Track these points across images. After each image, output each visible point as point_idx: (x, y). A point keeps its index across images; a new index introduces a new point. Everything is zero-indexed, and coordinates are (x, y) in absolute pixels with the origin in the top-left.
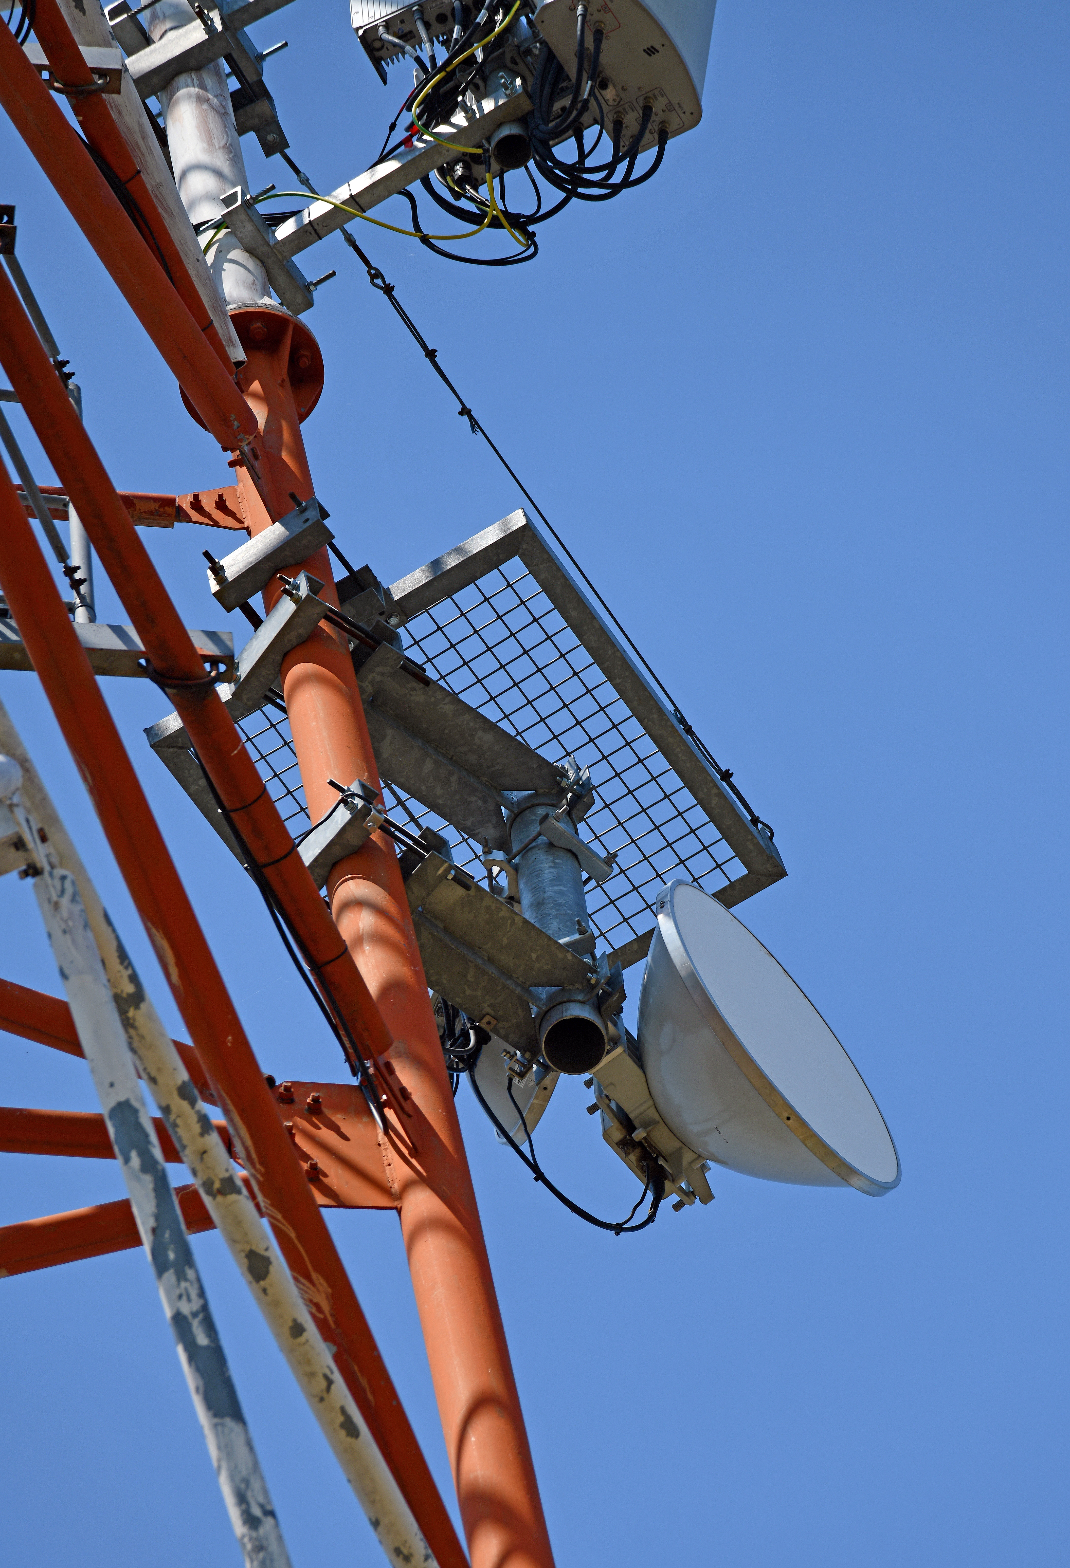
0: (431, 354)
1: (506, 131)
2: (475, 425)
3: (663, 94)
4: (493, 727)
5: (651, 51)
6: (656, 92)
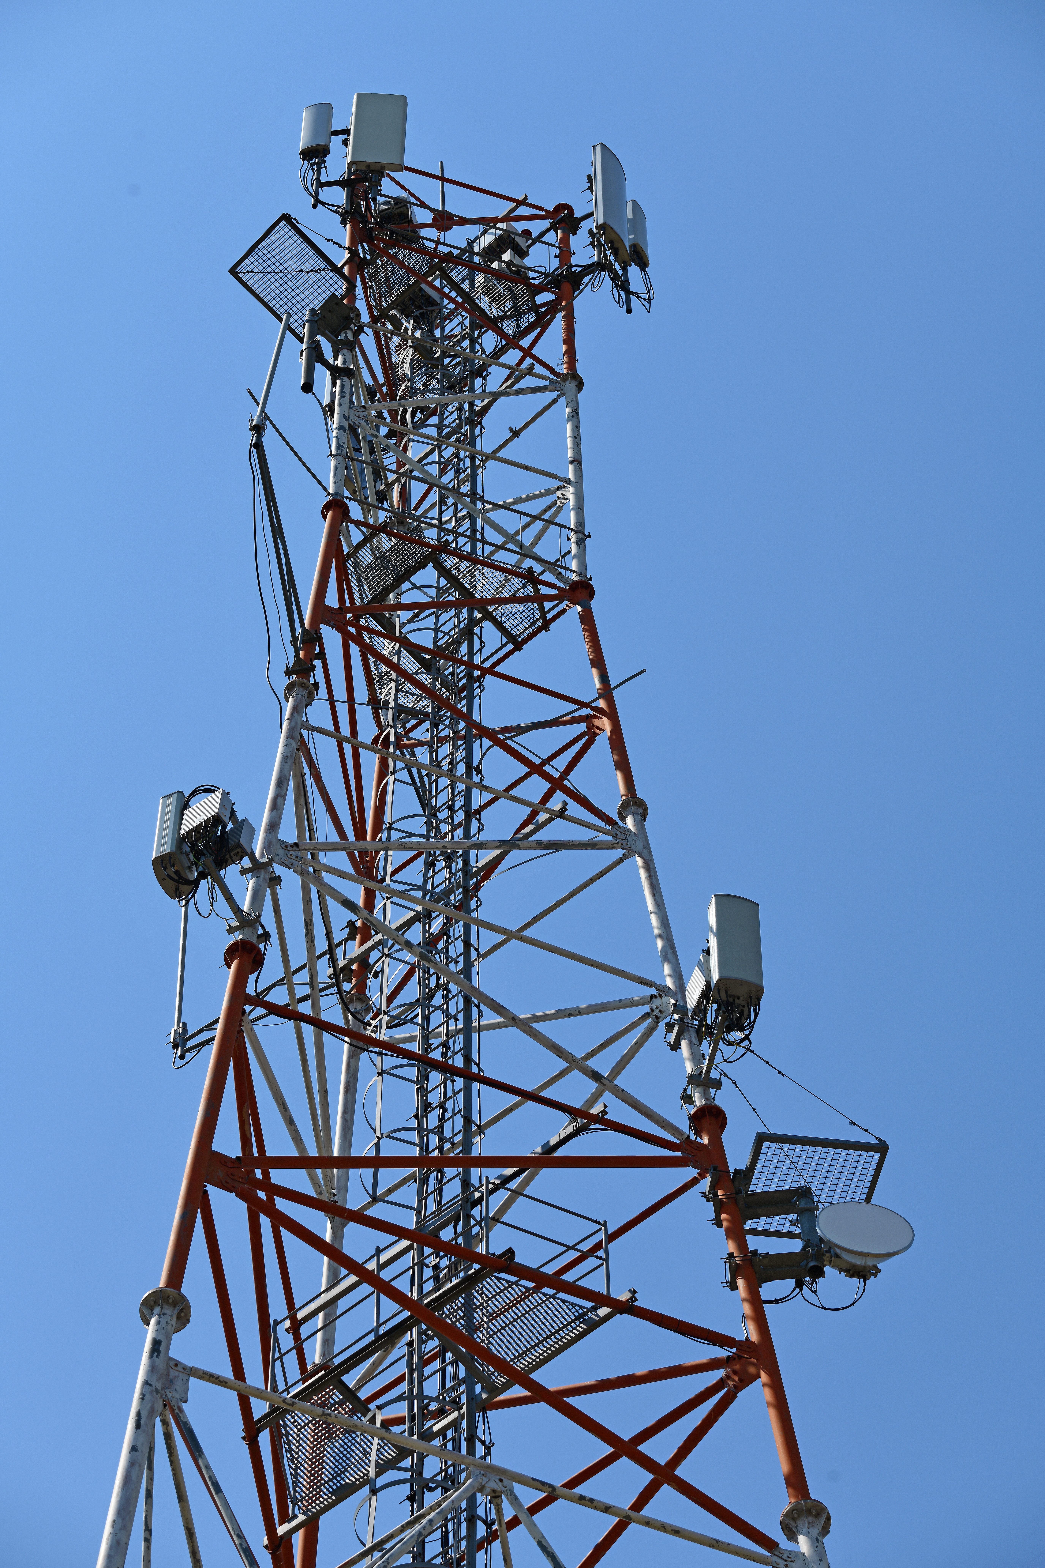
0: (767, 1062)
1: (726, 1023)
2: (783, 1075)
4: (776, 1192)
5: (741, 985)
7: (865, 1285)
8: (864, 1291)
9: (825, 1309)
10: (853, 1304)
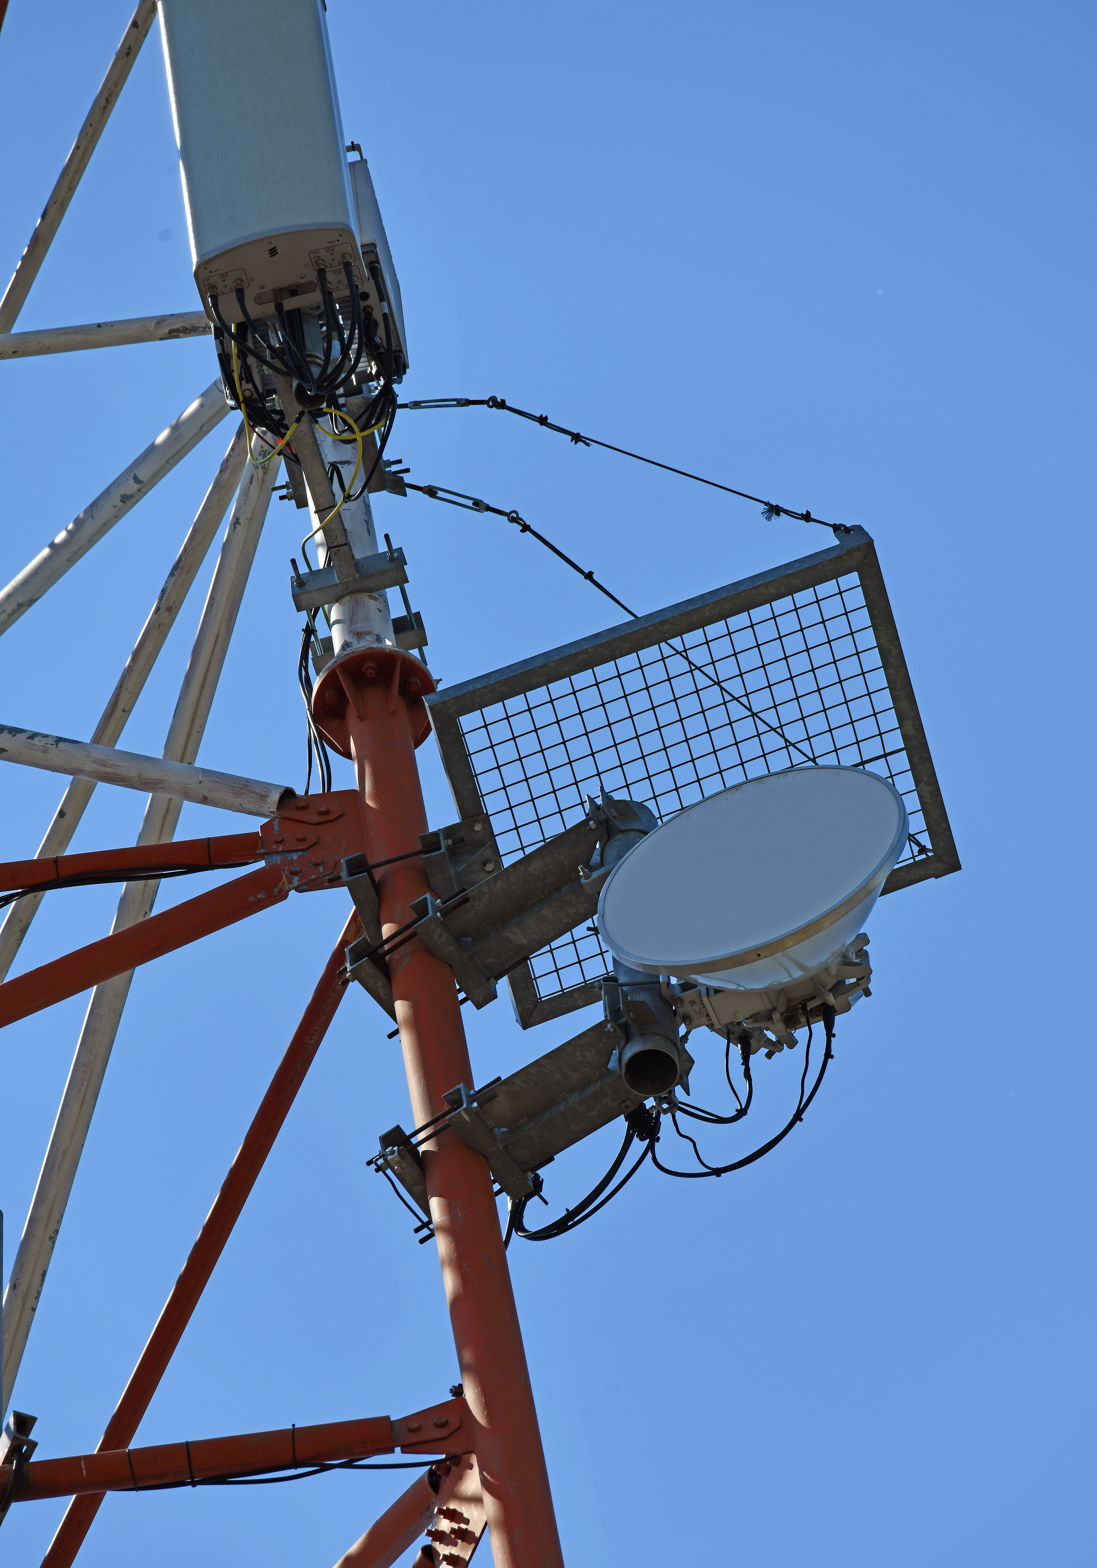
0: (542, 421)
3: (317, 252)
5: (273, 252)
6: (312, 256)
7: (830, 1035)
8: (828, 1055)
9: (717, 1172)
10: (798, 1117)
